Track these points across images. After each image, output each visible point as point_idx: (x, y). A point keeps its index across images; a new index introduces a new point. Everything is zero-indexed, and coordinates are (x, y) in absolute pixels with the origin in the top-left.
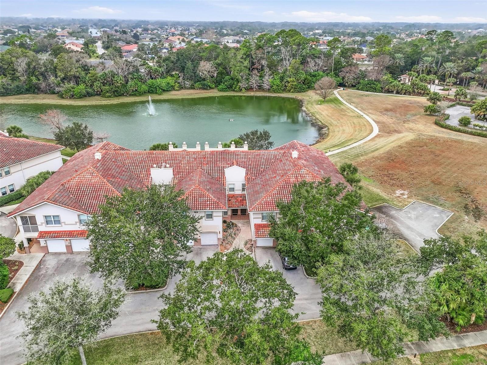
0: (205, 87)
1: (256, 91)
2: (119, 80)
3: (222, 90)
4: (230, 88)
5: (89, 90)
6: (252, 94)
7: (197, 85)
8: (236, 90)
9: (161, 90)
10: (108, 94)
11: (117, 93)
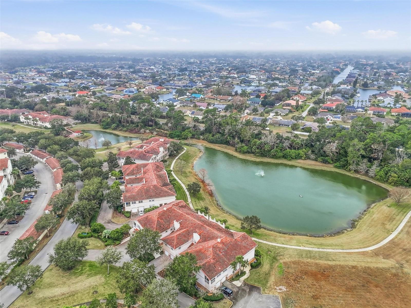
0: (325, 162)
1: (363, 175)
2: (267, 148)
3: (336, 167)
4: (343, 167)
5: (249, 150)
6: (358, 176)
7: (319, 159)
8: (347, 169)
9: (290, 158)
10: (257, 154)
11: (263, 155)
